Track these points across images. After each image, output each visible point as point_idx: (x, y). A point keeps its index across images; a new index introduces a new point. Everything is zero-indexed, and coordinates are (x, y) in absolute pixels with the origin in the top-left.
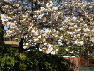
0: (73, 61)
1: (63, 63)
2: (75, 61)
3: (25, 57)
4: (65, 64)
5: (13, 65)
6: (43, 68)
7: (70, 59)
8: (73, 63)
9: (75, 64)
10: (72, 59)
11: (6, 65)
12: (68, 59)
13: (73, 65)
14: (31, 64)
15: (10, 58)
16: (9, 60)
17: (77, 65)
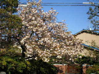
0: (61, 68)
1: (53, 69)
2: (63, 69)
3: (30, 63)
4: (54, 70)
5: (25, 67)
6: (39, 71)
7: (59, 67)
8: (61, 70)
9: (63, 71)
10: (60, 67)
11: (22, 67)
12: (57, 66)
13: (61, 72)
14: (32, 68)
15: (23, 63)
16: (23, 65)
17: (64, 72)
